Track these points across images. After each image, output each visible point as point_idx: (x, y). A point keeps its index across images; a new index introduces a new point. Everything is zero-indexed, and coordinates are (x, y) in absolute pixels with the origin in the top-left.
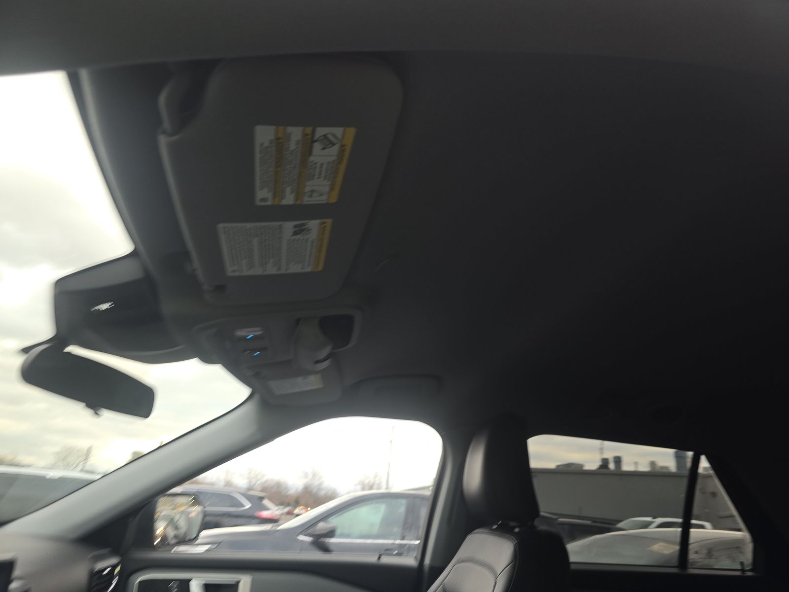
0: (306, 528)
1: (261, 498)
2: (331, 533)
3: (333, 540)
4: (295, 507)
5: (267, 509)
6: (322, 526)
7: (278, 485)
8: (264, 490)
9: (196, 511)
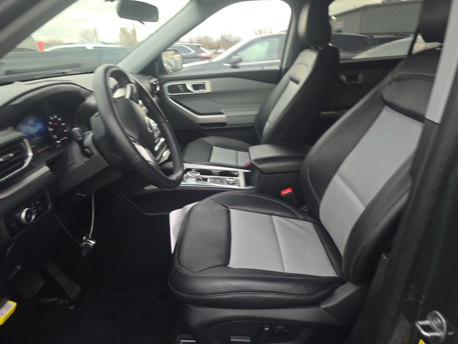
0: (227, 60)
1: (199, 47)
2: (240, 60)
3: (241, 64)
4: (217, 50)
5: (203, 52)
6: (235, 58)
7: (206, 38)
8: (199, 42)
9: (177, 57)
